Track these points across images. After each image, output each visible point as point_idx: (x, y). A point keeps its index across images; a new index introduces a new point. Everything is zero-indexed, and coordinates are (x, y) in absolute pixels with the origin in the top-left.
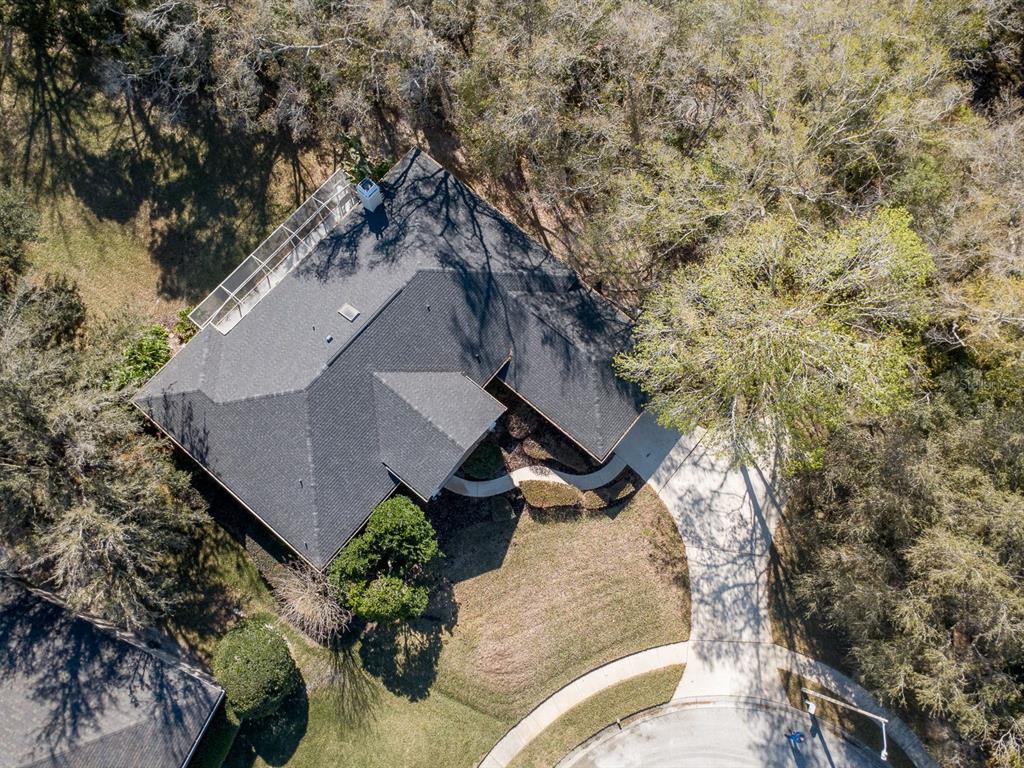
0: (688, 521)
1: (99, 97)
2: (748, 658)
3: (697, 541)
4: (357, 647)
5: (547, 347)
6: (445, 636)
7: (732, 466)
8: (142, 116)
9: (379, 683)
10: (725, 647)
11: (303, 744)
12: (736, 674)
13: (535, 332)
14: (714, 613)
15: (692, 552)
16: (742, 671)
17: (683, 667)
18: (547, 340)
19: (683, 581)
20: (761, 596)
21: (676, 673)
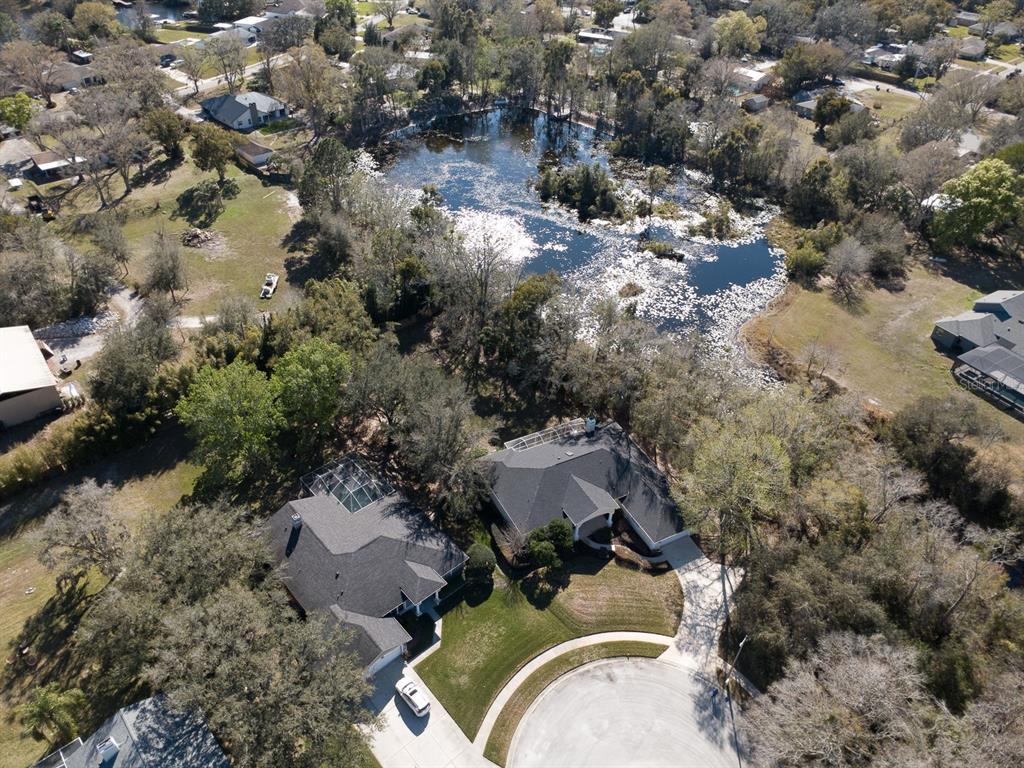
0: (689, 592)
1: (491, 380)
2: (701, 658)
3: (691, 602)
4: (521, 581)
5: (644, 496)
6: (560, 590)
7: (718, 579)
8: (505, 389)
9: (525, 597)
10: (691, 648)
11: (485, 603)
12: (693, 662)
13: (640, 488)
14: (690, 633)
15: (687, 605)
16: (697, 661)
17: (668, 647)
18: (645, 493)
19: (679, 615)
20: (717, 635)
21: (664, 648)
